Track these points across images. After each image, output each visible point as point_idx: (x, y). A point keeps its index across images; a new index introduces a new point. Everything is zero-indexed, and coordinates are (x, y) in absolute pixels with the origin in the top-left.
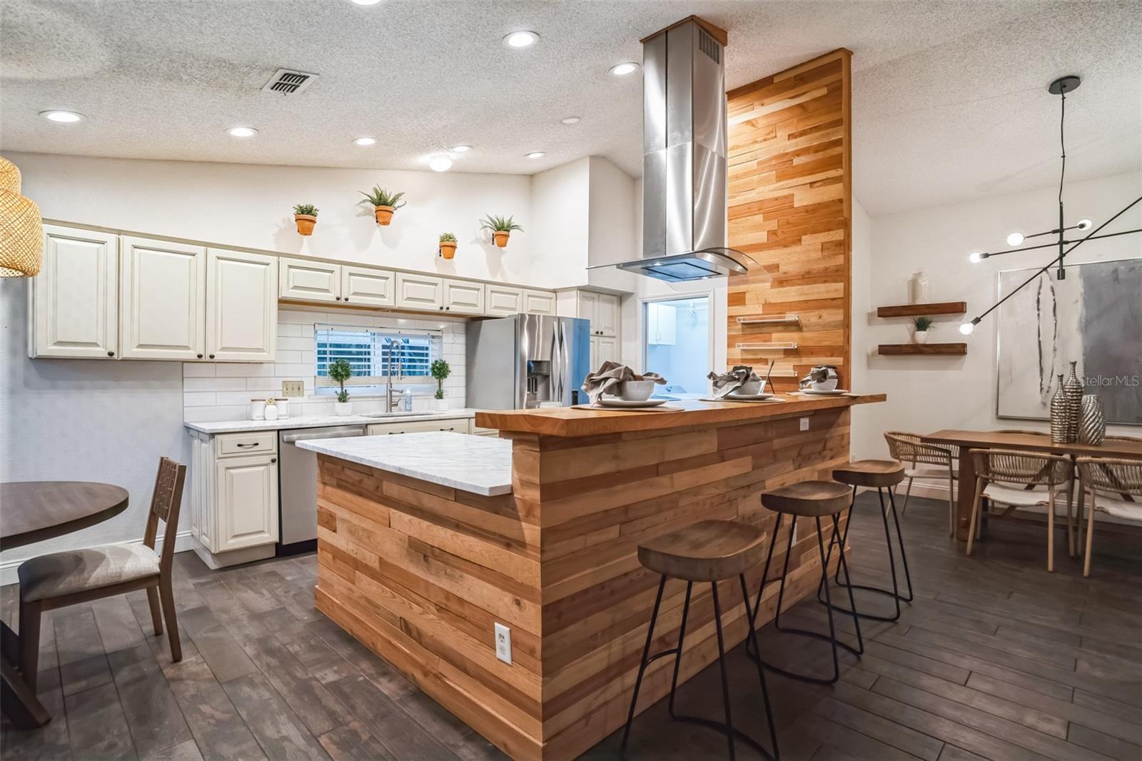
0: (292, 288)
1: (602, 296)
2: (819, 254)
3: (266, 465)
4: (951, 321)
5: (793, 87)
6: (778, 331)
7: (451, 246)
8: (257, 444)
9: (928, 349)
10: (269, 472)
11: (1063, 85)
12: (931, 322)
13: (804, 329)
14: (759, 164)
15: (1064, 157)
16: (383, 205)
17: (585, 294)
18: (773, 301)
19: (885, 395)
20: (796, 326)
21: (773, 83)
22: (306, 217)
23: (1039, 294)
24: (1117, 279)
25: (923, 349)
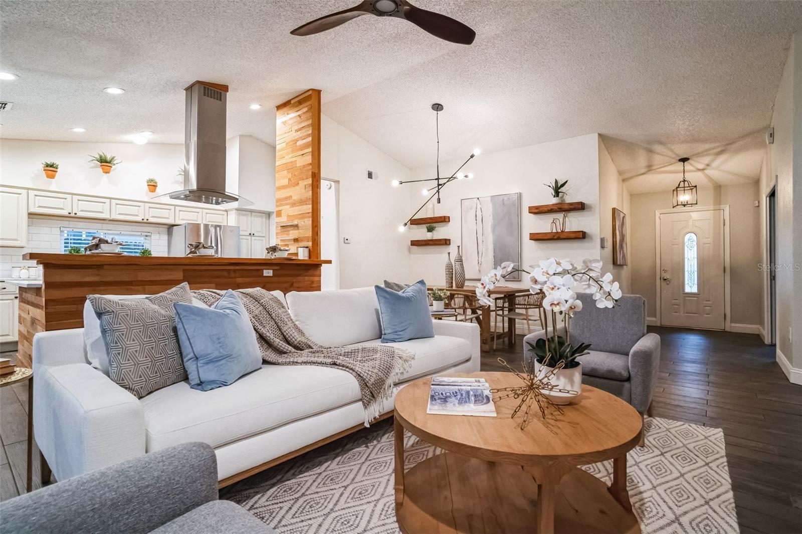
0: (38, 207)
1: (253, 213)
2: (304, 191)
3: (12, 300)
4: (443, 227)
5: (297, 106)
6: (292, 230)
7: (154, 186)
8: (5, 288)
9: (431, 242)
10: (13, 304)
11: (437, 107)
12: (435, 228)
13: (300, 229)
14: (286, 144)
15: (438, 142)
16: (105, 163)
17: (240, 212)
18: (290, 214)
19: (331, 261)
20: (296, 227)
21: (291, 104)
22: (51, 169)
23: (476, 211)
24: (504, 204)
25: (429, 242)
